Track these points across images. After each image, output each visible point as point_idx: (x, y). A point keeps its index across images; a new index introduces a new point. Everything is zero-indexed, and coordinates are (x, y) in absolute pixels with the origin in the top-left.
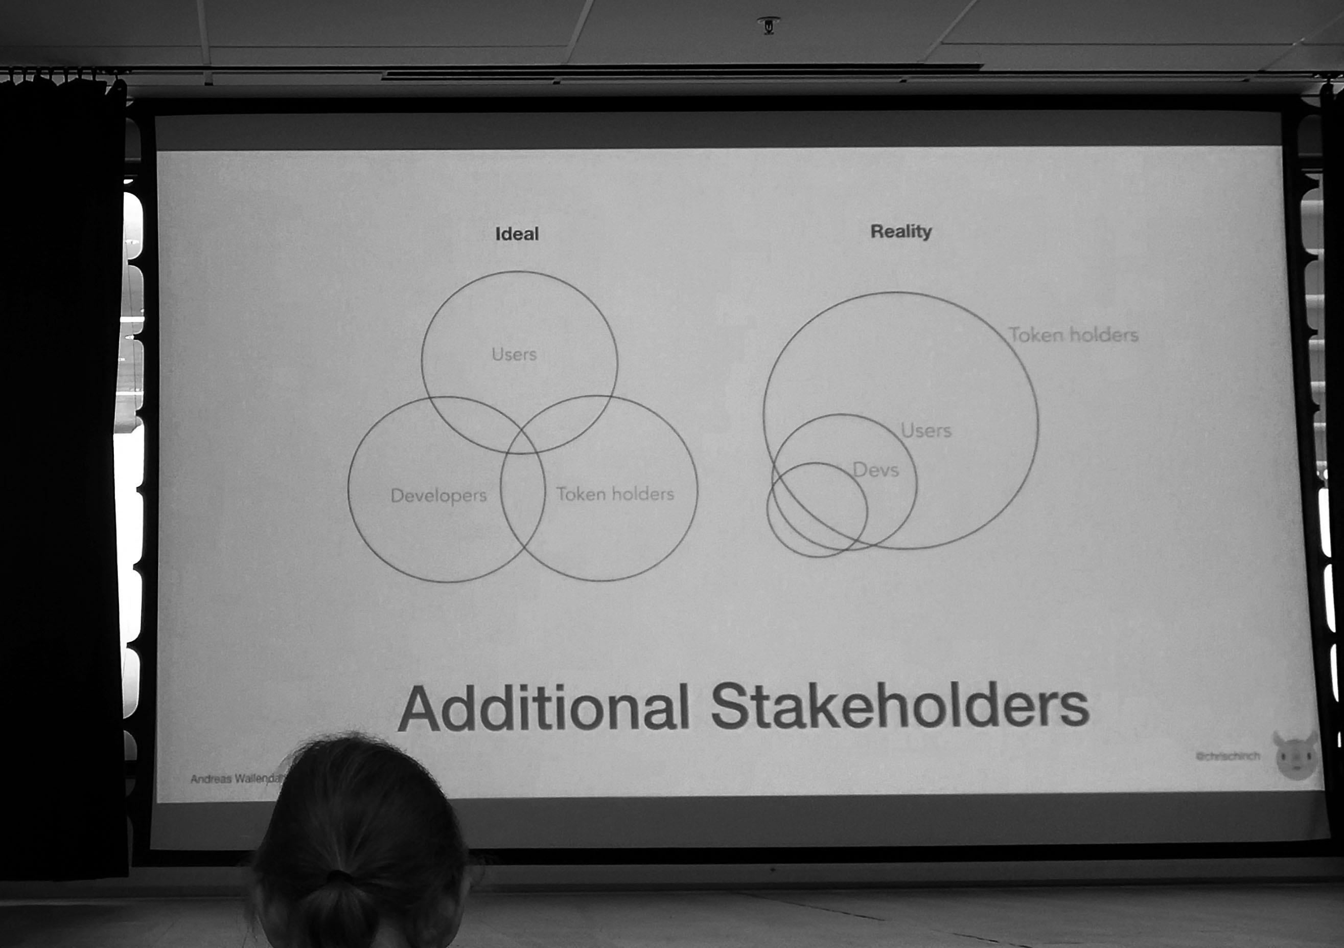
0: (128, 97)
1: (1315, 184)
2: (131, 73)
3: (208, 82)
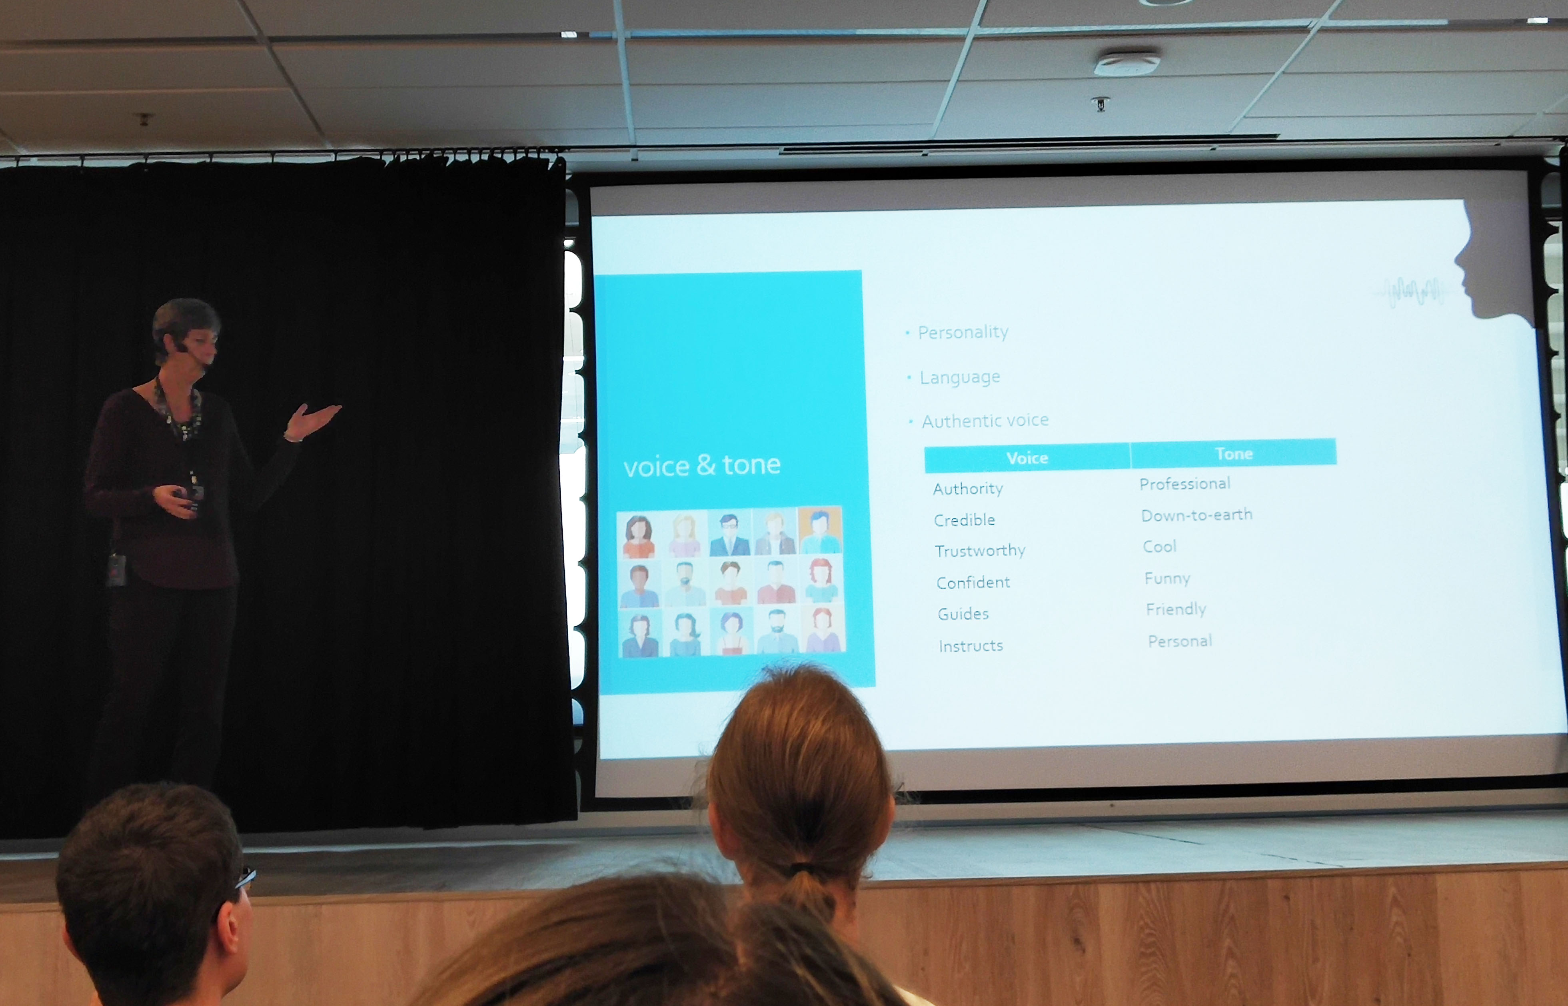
0: (567, 172)
1: (1555, 230)
2: (570, 152)
3: (635, 157)
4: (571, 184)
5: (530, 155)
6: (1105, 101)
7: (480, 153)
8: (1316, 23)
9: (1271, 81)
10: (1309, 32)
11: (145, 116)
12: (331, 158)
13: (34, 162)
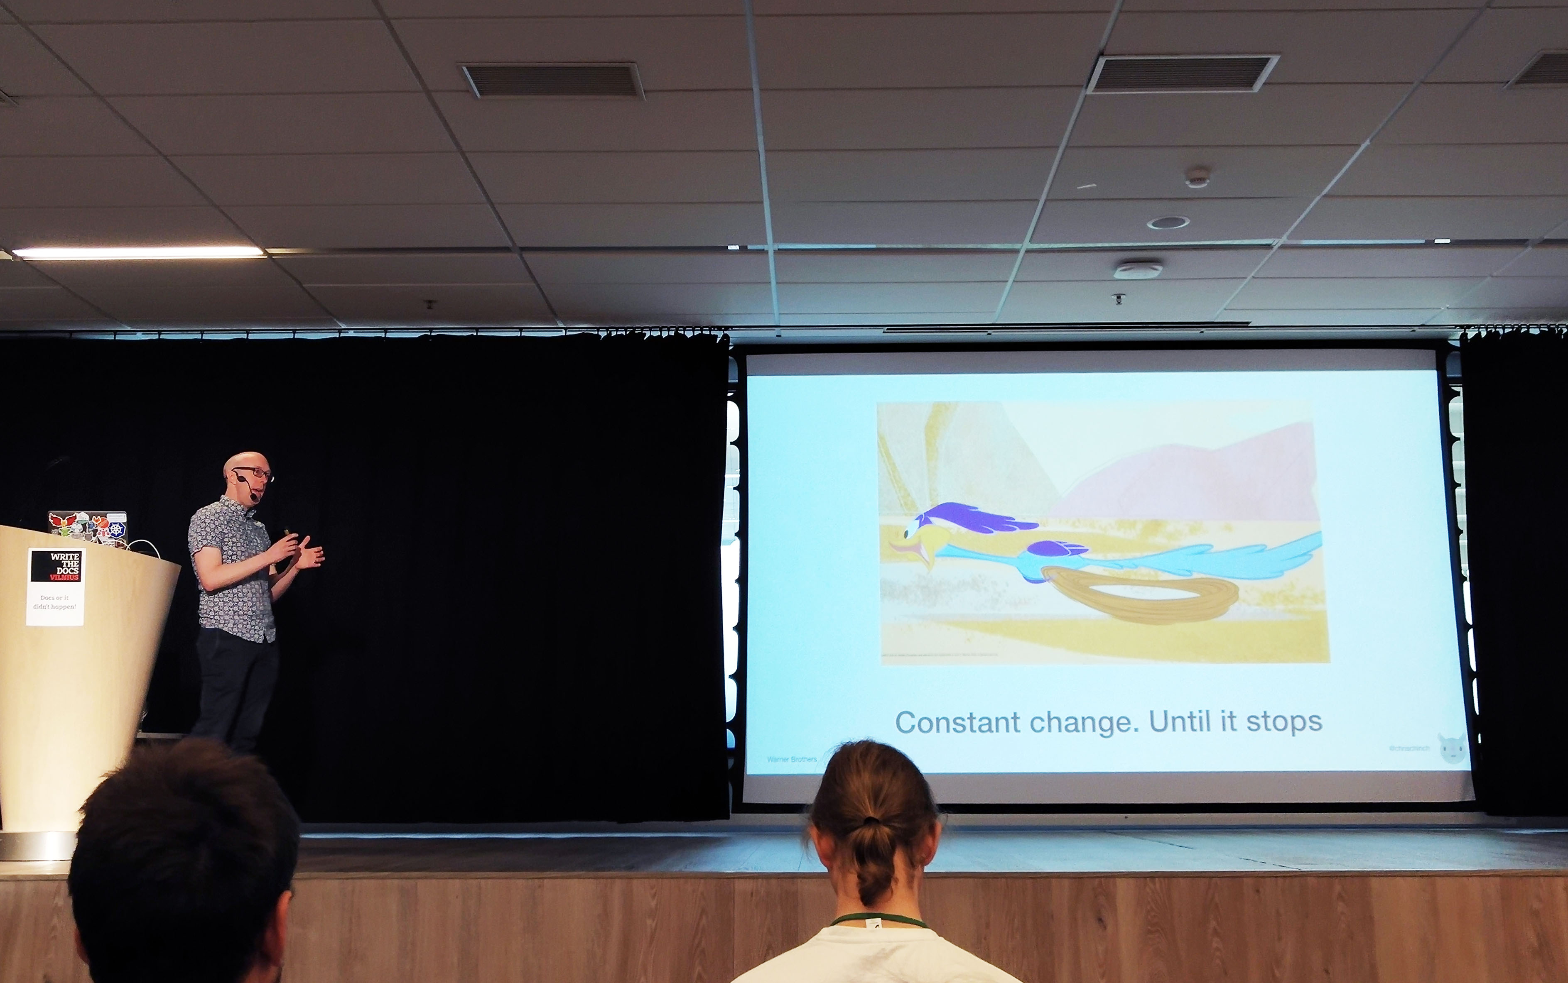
0: (730, 344)
1: (1458, 394)
2: (732, 330)
3: (778, 334)
4: (732, 353)
5: (704, 332)
6: (1122, 297)
7: (669, 330)
8: (1277, 242)
9: (1245, 283)
10: (1272, 248)
11: (430, 302)
12: (563, 333)
13: (351, 334)
